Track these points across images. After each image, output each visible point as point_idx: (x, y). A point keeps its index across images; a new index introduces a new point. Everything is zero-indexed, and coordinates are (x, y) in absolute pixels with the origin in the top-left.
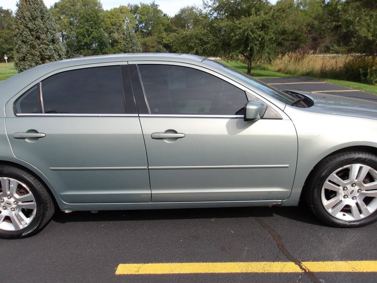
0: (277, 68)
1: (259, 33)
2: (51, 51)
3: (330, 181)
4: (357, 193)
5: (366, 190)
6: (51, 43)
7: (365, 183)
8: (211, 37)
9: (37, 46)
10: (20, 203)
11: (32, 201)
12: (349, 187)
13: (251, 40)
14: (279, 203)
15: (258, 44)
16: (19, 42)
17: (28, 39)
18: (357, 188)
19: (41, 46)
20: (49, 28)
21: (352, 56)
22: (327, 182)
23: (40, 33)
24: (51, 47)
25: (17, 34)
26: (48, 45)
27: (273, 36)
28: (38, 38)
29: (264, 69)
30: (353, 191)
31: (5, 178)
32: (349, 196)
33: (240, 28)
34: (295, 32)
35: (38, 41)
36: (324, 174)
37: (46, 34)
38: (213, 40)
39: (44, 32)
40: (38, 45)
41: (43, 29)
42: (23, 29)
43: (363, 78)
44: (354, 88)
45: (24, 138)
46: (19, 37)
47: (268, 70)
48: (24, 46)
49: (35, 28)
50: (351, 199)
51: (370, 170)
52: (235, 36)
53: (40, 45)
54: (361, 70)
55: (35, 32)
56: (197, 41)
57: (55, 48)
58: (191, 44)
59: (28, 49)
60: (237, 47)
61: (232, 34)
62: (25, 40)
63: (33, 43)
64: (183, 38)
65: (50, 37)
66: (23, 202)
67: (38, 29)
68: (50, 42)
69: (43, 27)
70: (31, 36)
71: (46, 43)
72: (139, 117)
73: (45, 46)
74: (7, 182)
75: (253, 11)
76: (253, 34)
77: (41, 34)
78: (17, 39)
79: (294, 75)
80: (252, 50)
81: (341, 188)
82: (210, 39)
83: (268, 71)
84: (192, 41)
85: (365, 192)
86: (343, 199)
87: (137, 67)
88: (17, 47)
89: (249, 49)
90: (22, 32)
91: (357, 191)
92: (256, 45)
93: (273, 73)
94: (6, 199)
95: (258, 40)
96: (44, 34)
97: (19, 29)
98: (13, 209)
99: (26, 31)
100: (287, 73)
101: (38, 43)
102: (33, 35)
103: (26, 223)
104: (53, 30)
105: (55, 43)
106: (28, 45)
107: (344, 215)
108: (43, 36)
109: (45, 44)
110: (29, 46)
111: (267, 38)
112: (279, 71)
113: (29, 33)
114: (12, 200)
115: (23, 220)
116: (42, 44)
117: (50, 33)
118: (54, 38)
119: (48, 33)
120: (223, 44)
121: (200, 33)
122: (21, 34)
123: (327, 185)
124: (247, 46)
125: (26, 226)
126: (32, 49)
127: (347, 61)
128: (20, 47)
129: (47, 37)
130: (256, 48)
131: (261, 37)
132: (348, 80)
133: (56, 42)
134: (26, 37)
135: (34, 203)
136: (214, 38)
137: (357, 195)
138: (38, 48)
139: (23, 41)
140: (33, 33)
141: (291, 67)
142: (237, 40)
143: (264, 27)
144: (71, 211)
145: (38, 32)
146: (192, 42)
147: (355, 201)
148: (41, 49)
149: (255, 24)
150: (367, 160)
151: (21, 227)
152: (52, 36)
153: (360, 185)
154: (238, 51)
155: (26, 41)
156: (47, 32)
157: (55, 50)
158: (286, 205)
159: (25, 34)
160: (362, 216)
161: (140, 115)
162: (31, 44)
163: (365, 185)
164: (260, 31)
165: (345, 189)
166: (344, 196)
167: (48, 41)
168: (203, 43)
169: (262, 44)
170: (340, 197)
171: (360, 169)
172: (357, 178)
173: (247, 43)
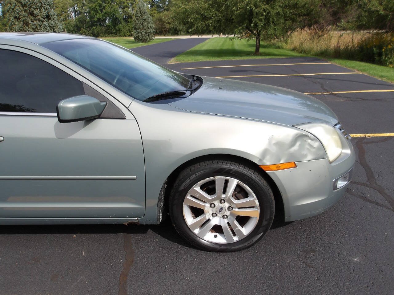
0: (292, 47)
1: (263, 7)
2: (46, 27)
3: (192, 196)
4: (227, 211)
5: (238, 208)
6: (46, 19)
7: (238, 199)
8: (214, 11)
9: (30, 22)
12: (217, 203)
13: (256, 15)
14: (134, 221)
15: (263, 20)
16: (12, 18)
17: (21, 15)
18: (226, 205)
19: (35, 22)
20: (43, 3)
21: (370, 33)
22: (188, 197)
23: (33, 8)
24: (45, 23)
25: (10, 9)
26: (43, 22)
27: (280, 10)
28: (32, 14)
29: (279, 47)
30: (222, 208)
32: (218, 215)
34: (307, 6)
35: (32, 17)
36: (182, 187)
37: (40, 10)
38: (217, 16)
39: (38, 7)
40: (32, 21)
41: (36, 4)
42: (15, 4)
43: (377, 58)
46: (12, 12)
47: (282, 48)
48: (17, 23)
49: (27, 3)
50: (222, 218)
51: (238, 183)
52: (237, 11)
53: (33, 22)
54: (375, 49)
55: (27, 8)
56: (198, 16)
57: (51, 25)
58: (190, 20)
59: (21, 26)
60: (241, 22)
61: (234, 8)
62: (17, 16)
63: (26, 19)
64: (184, 13)
65: (44, 13)
67: (31, 3)
68: (44, 19)
69: (36, 2)
70: (23, 12)
71: (40, 19)
73: (40, 23)
76: (256, 8)
77: (35, 9)
78: (9, 15)
79: (307, 54)
80: (256, 25)
81: (208, 205)
82: (213, 14)
83: (283, 50)
84: (192, 16)
85: (237, 210)
86: (211, 218)
88: (10, 23)
89: (252, 25)
90: (14, 7)
91: (227, 209)
92: (260, 20)
93: (287, 52)
95: (262, 15)
96: (37, 9)
97: (10, 4)
99: (19, 6)
100: (301, 52)
101: (32, 19)
102: (25, 11)
104: (48, 5)
105: (50, 19)
106: (21, 21)
107: (216, 236)
108: (36, 12)
109: (39, 20)
110: (22, 23)
111: (273, 12)
112: (294, 49)
113: (22, 8)
116: (36, 20)
117: (44, 8)
118: (49, 14)
119: (43, 8)
120: (226, 20)
121: (201, 7)
122: (13, 9)
123: (189, 200)
124: (251, 21)
126: (25, 26)
127: (363, 39)
128: (13, 24)
129: (41, 12)
130: (261, 24)
131: (267, 12)
132: (362, 60)
133: (52, 19)
134: (18, 13)
136: (217, 13)
137: (228, 213)
138: (31, 25)
139: (15, 17)
140: (26, 9)
141: (307, 45)
142: (240, 15)
145: (31, 7)
146: (192, 18)
147: (226, 221)
148: (35, 26)
150: (231, 172)
152: (47, 11)
153: (230, 202)
154: (241, 27)
155: (19, 17)
156: (41, 7)
157: (50, 27)
159: (17, 10)
160: (236, 239)
162: (23, 20)
163: (236, 202)
164: (265, 5)
165: (212, 205)
166: (212, 214)
167: (43, 18)
168: (205, 18)
169: (267, 19)
170: (208, 216)
171: (226, 182)
172: (224, 192)
173: (251, 18)
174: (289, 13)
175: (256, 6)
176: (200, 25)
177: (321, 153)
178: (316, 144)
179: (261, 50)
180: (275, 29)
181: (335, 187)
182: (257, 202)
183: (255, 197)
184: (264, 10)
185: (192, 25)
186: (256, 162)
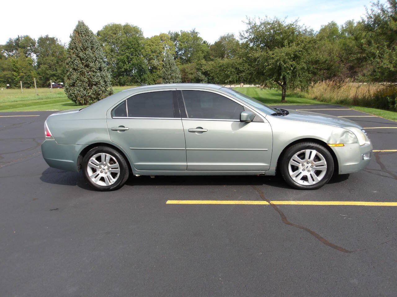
0: (313, 96)
1: (291, 63)
2: (98, 77)
3: (293, 160)
5: (316, 166)
6: (99, 71)
7: (315, 162)
8: (247, 66)
9: (86, 73)
10: (110, 169)
11: (117, 168)
12: (305, 164)
13: (284, 69)
14: (263, 173)
15: (290, 73)
16: (71, 70)
17: (79, 67)
18: (310, 165)
19: (90, 73)
20: (97, 57)
21: (383, 85)
22: (291, 160)
24: (98, 74)
25: (69, 62)
26: (96, 72)
27: (304, 65)
28: (87, 66)
29: (300, 97)
30: (308, 166)
31: (104, 154)
32: (306, 170)
33: (273, 58)
34: (327, 62)
35: (87, 69)
36: (289, 155)
37: (95, 63)
38: (248, 69)
40: (87, 72)
41: (92, 58)
42: (75, 58)
43: (391, 106)
44: (375, 115)
45: (117, 130)
46: (71, 65)
47: (304, 97)
48: (75, 73)
49: (85, 57)
50: (307, 172)
51: (317, 153)
52: (268, 65)
53: (88, 73)
54: (389, 98)
56: (233, 70)
57: (102, 75)
58: (227, 73)
59: (78, 76)
60: (271, 76)
61: (266, 64)
62: (76, 68)
63: (83, 70)
64: (220, 67)
65: (98, 65)
66: (112, 169)
67: (88, 58)
69: (92, 57)
70: (81, 65)
71: (94, 70)
72: (182, 120)
73: (94, 74)
74: (104, 156)
75: (286, 42)
76: (285, 64)
77: (90, 62)
78: (68, 67)
79: (328, 102)
80: (284, 78)
81: (301, 164)
82: (245, 68)
83: (305, 99)
84: (229, 70)
86: (302, 172)
87: (182, 91)
88: (68, 74)
89: (281, 77)
90: (74, 60)
91: (310, 167)
92: (288, 74)
93: (309, 100)
94: (102, 166)
95: (290, 69)
96: (93, 62)
97: (71, 58)
98: (106, 173)
99: (77, 60)
100: (322, 101)
101: (87, 70)
102: (83, 63)
103: (113, 182)
104: (101, 59)
106: (78, 72)
107: (303, 182)
108: (92, 65)
109: (94, 72)
110: (79, 73)
111: (299, 67)
112: (315, 98)
113: (80, 61)
114: (106, 167)
115: (111, 179)
116: (91, 71)
117: (98, 62)
118: (102, 66)
119: (97, 61)
120: (258, 73)
121: (236, 62)
122: (72, 62)
123: (291, 162)
124: (280, 74)
125: (113, 183)
126: (82, 76)
127: (378, 90)
128: (71, 74)
129: (95, 65)
130: (288, 77)
131: (294, 67)
132: (378, 108)
133: (103, 70)
134: (77, 65)
135: (119, 169)
136: (249, 67)
137: (311, 169)
138: (86, 75)
139: (74, 69)
140: (84, 62)
141: (327, 95)
142: (270, 69)
143: (296, 58)
144: (139, 176)
145: (87, 61)
147: (309, 173)
148: (90, 76)
149: (287, 54)
150: (314, 147)
151: (110, 184)
152: (100, 64)
153: (312, 163)
154: (271, 79)
155: (77, 68)
156: (96, 61)
157: (101, 77)
158: (268, 175)
159: (76, 63)
160: (314, 183)
161: (182, 119)
162: (80, 71)
163: (315, 163)
164: (292, 61)
165: (303, 165)
166: (303, 170)
167: (96, 69)
168: (239, 72)
169: (294, 73)
170: (300, 170)
171: (311, 152)
172: (309, 158)
173: (280, 72)
174: (312, 68)
175: (285, 62)
176: (235, 77)
177: (356, 140)
178: (353, 136)
179: (286, 99)
180: (301, 81)
181: (363, 159)
182: (326, 163)
183: (325, 160)
184: (292, 66)
185: (227, 76)
186: (326, 142)
